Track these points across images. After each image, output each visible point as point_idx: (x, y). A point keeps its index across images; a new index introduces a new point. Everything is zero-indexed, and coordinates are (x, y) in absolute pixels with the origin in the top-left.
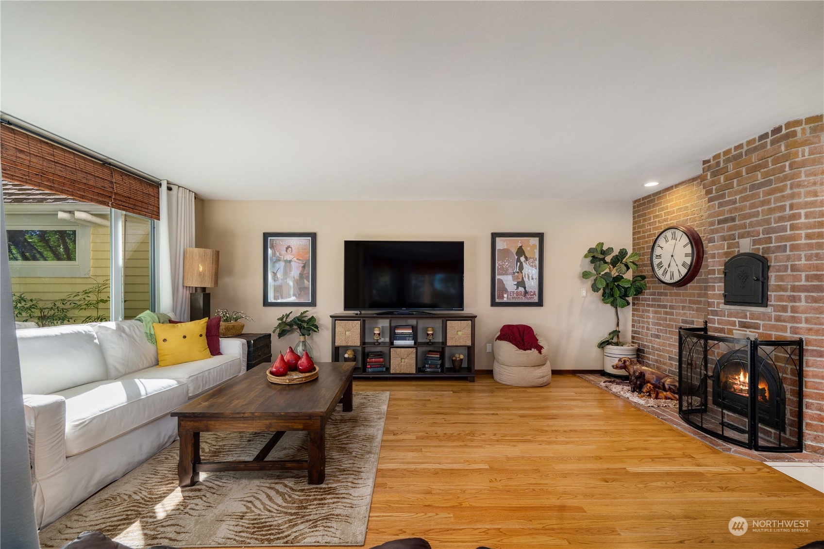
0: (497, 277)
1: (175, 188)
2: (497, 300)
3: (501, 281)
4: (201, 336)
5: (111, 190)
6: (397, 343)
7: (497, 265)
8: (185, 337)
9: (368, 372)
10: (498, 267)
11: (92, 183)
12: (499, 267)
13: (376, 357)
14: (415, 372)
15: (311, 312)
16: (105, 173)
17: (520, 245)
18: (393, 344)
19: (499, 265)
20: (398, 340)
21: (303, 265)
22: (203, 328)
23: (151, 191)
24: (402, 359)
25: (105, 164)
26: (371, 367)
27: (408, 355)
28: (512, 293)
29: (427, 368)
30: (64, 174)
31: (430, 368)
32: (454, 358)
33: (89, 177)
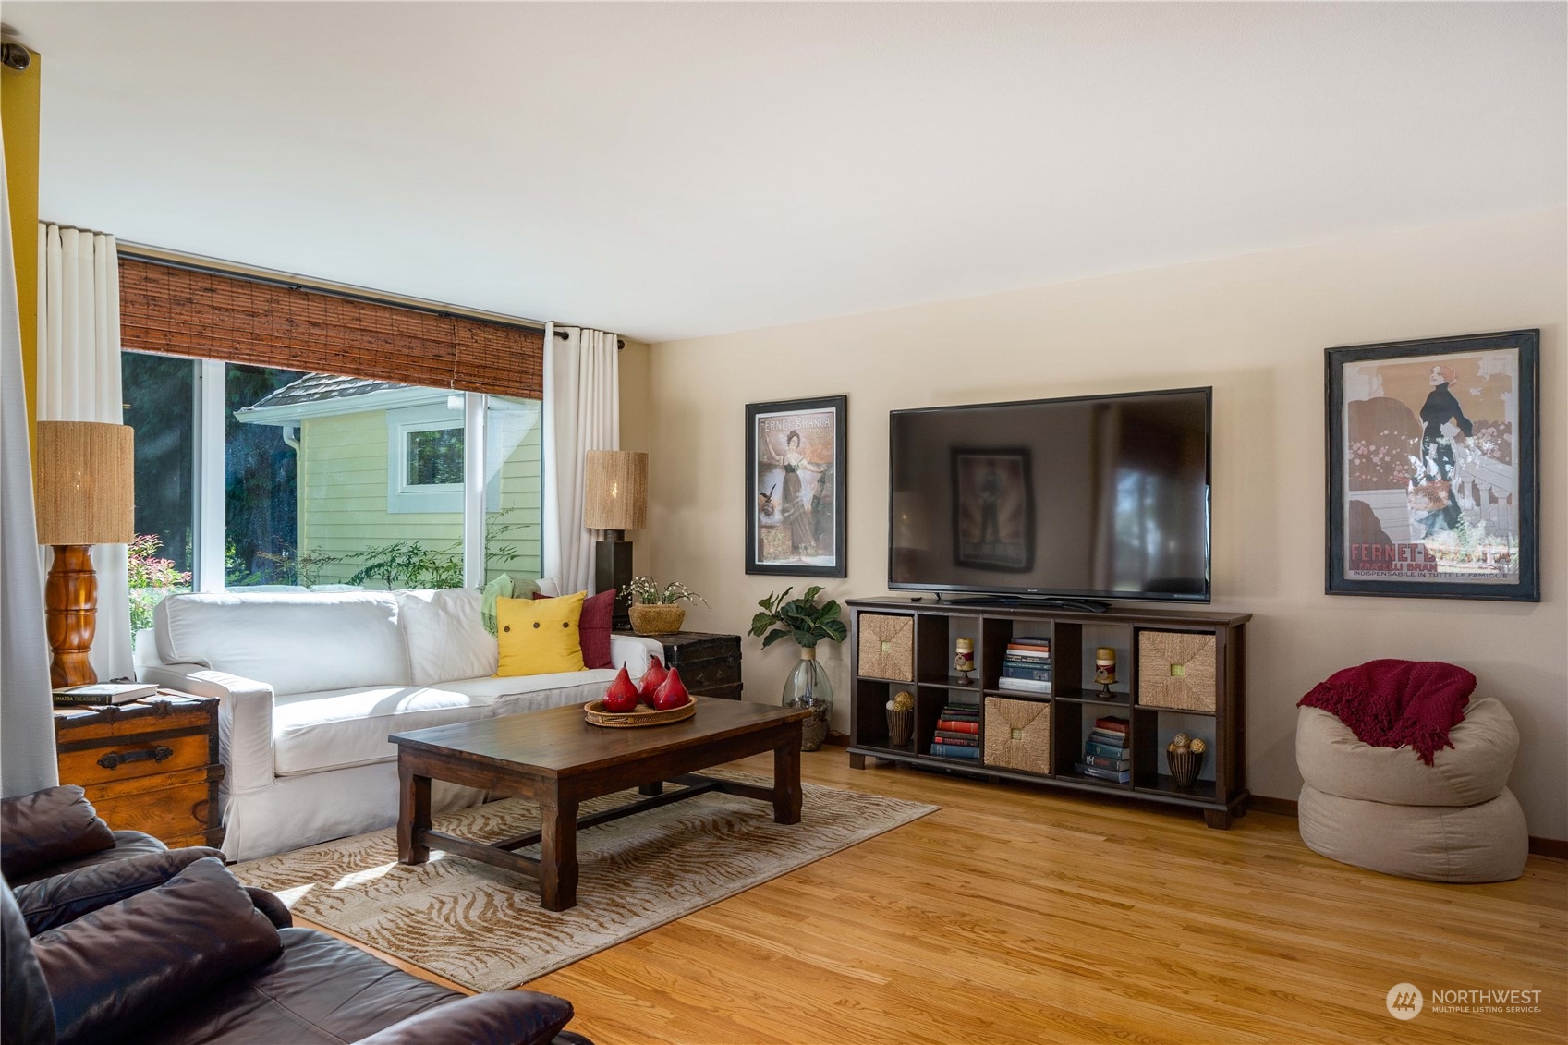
0: (1350, 496)
1: (573, 333)
2: (1351, 575)
3: (1364, 510)
4: (566, 625)
5: (450, 358)
6: (1008, 683)
7: (1348, 455)
8: (537, 625)
9: (935, 755)
10: (1351, 462)
11: (417, 352)
12: (1357, 462)
13: (959, 717)
14: (1046, 772)
15: (831, 589)
16: (441, 331)
17: (1440, 381)
18: (996, 686)
19: (1356, 455)
20: (1012, 677)
21: (819, 476)
22: (572, 611)
23: (527, 346)
24: (1012, 730)
25: (445, 316)
26: (944, 743)
27: (1029, 722)
28: (1408, 550)
29: (1090, 765)
30: (374, 347)
31: (1096, 766)
32: (1171, 748)
33: (415, 343)
